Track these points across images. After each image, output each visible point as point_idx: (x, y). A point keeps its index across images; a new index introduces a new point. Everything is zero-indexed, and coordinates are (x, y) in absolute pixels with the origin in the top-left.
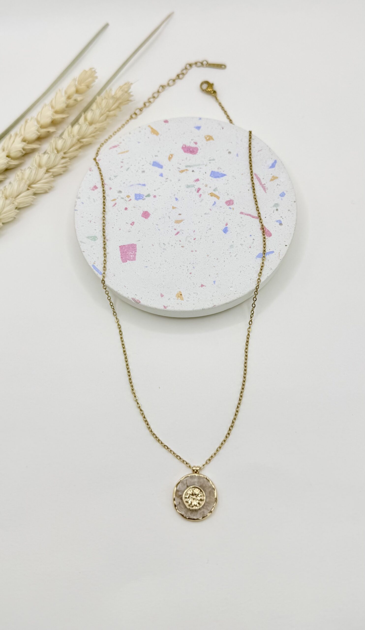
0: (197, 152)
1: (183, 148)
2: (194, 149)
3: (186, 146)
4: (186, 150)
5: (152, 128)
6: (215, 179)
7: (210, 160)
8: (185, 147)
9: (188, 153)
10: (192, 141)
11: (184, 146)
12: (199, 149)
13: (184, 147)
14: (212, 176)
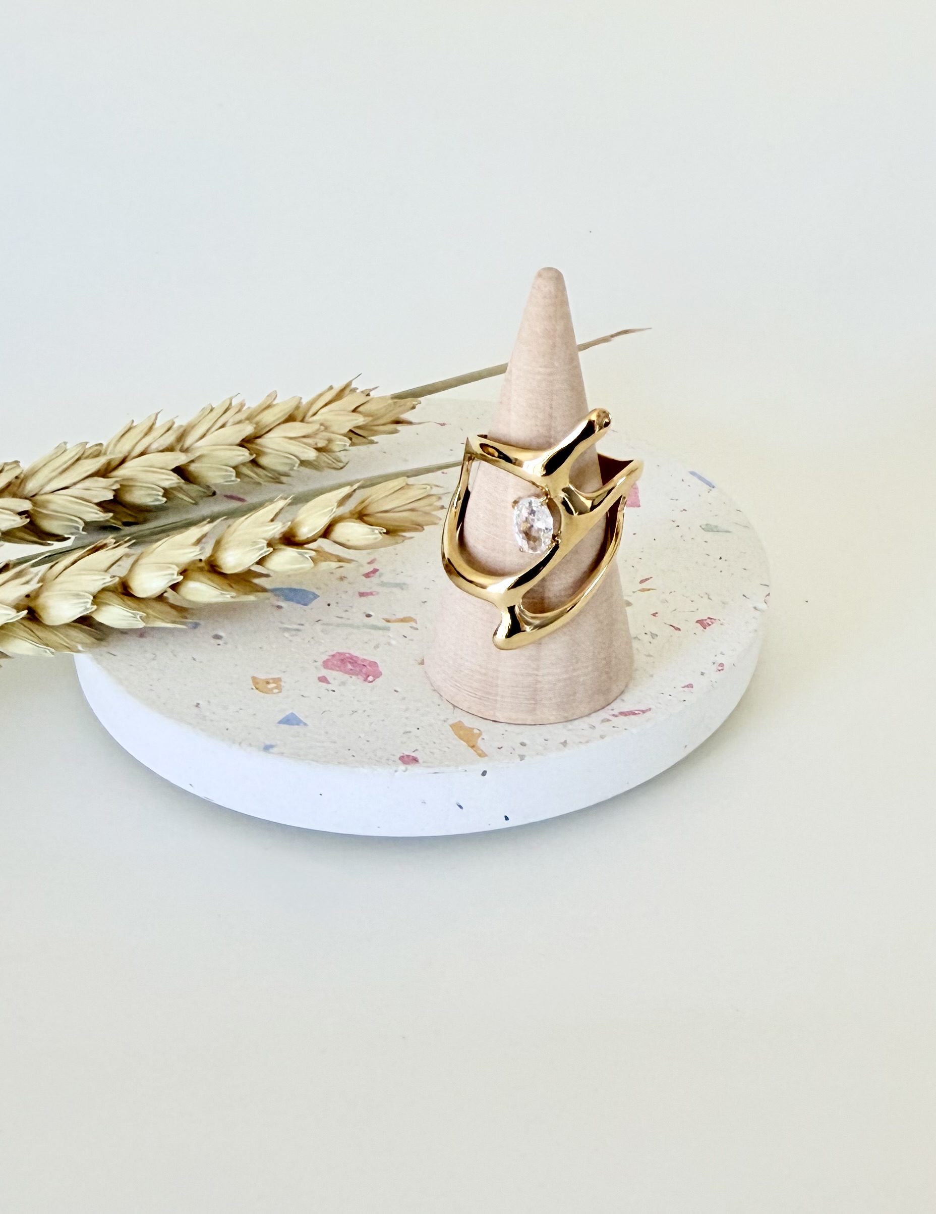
0: (333, 656)
1: (377, 675)
2: (339, 667)
3: (361, 678)
4: (368, 667)
5: (473, 747)
6: (304, 588)
7: (298, 630)
8: (368, 676)
9: (365, 660)
10: (334, 685)
11: (370, 678)
12: (320, 663)
13: (373, 676)
14: (312, 596)
